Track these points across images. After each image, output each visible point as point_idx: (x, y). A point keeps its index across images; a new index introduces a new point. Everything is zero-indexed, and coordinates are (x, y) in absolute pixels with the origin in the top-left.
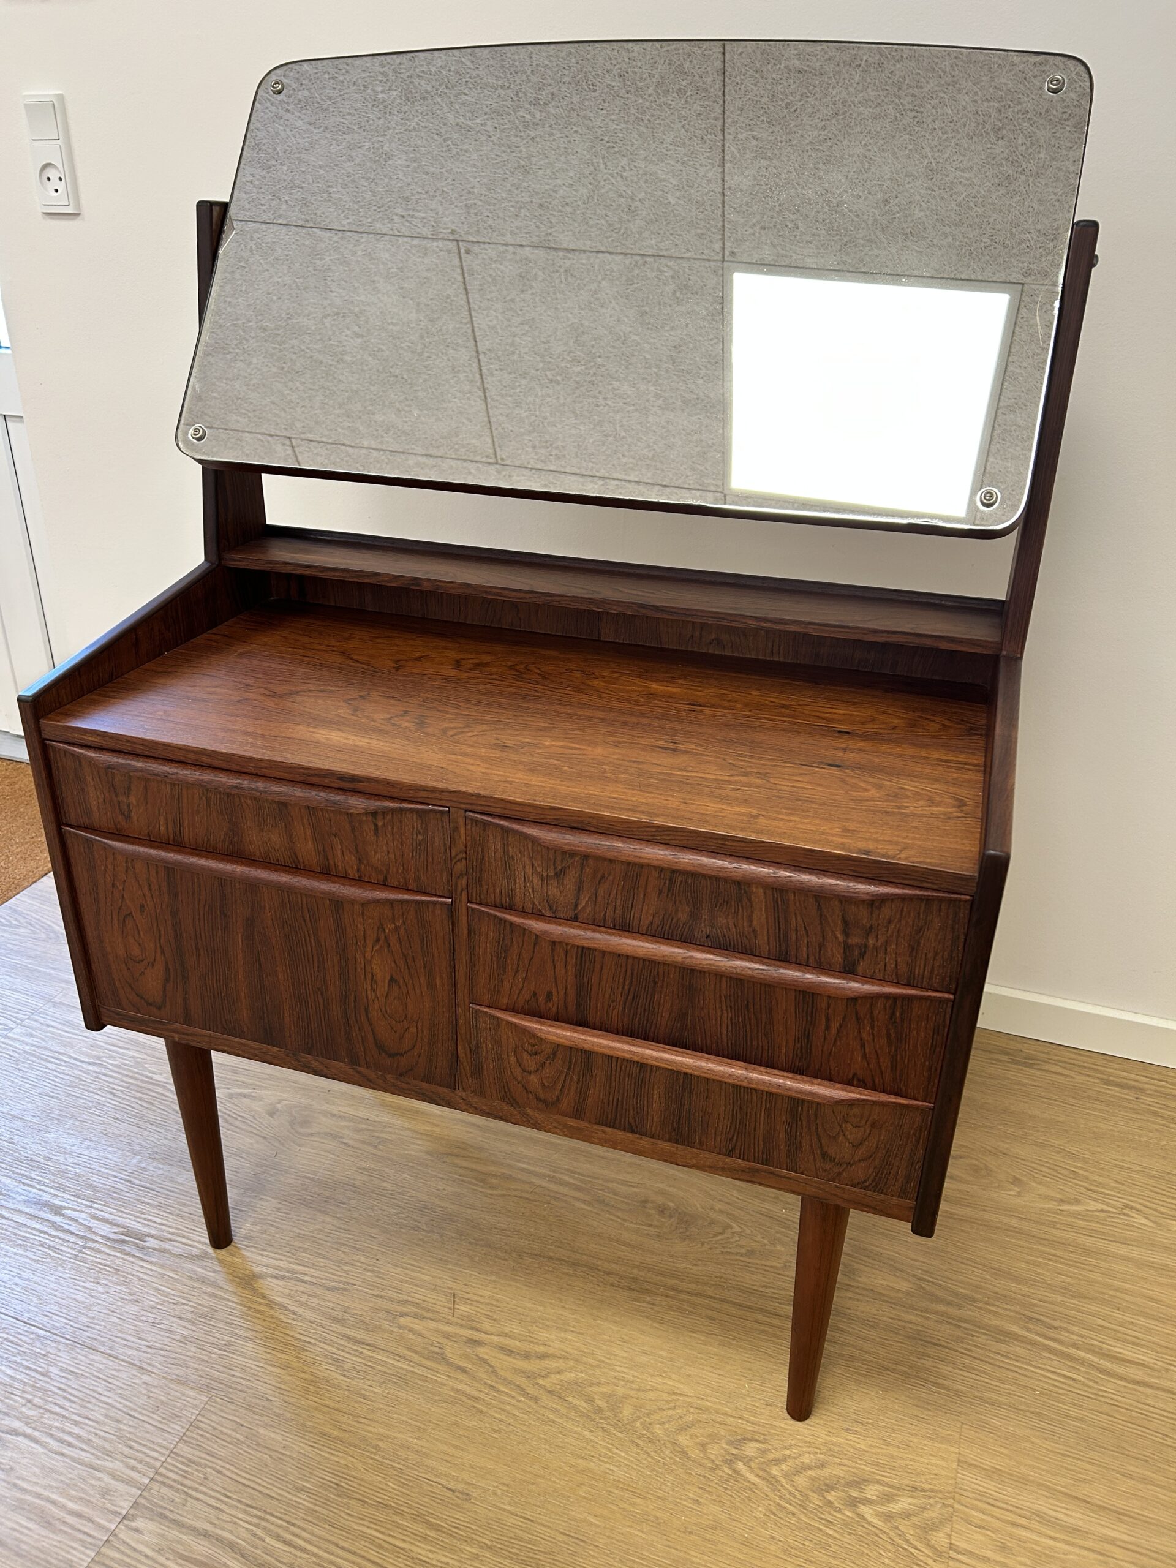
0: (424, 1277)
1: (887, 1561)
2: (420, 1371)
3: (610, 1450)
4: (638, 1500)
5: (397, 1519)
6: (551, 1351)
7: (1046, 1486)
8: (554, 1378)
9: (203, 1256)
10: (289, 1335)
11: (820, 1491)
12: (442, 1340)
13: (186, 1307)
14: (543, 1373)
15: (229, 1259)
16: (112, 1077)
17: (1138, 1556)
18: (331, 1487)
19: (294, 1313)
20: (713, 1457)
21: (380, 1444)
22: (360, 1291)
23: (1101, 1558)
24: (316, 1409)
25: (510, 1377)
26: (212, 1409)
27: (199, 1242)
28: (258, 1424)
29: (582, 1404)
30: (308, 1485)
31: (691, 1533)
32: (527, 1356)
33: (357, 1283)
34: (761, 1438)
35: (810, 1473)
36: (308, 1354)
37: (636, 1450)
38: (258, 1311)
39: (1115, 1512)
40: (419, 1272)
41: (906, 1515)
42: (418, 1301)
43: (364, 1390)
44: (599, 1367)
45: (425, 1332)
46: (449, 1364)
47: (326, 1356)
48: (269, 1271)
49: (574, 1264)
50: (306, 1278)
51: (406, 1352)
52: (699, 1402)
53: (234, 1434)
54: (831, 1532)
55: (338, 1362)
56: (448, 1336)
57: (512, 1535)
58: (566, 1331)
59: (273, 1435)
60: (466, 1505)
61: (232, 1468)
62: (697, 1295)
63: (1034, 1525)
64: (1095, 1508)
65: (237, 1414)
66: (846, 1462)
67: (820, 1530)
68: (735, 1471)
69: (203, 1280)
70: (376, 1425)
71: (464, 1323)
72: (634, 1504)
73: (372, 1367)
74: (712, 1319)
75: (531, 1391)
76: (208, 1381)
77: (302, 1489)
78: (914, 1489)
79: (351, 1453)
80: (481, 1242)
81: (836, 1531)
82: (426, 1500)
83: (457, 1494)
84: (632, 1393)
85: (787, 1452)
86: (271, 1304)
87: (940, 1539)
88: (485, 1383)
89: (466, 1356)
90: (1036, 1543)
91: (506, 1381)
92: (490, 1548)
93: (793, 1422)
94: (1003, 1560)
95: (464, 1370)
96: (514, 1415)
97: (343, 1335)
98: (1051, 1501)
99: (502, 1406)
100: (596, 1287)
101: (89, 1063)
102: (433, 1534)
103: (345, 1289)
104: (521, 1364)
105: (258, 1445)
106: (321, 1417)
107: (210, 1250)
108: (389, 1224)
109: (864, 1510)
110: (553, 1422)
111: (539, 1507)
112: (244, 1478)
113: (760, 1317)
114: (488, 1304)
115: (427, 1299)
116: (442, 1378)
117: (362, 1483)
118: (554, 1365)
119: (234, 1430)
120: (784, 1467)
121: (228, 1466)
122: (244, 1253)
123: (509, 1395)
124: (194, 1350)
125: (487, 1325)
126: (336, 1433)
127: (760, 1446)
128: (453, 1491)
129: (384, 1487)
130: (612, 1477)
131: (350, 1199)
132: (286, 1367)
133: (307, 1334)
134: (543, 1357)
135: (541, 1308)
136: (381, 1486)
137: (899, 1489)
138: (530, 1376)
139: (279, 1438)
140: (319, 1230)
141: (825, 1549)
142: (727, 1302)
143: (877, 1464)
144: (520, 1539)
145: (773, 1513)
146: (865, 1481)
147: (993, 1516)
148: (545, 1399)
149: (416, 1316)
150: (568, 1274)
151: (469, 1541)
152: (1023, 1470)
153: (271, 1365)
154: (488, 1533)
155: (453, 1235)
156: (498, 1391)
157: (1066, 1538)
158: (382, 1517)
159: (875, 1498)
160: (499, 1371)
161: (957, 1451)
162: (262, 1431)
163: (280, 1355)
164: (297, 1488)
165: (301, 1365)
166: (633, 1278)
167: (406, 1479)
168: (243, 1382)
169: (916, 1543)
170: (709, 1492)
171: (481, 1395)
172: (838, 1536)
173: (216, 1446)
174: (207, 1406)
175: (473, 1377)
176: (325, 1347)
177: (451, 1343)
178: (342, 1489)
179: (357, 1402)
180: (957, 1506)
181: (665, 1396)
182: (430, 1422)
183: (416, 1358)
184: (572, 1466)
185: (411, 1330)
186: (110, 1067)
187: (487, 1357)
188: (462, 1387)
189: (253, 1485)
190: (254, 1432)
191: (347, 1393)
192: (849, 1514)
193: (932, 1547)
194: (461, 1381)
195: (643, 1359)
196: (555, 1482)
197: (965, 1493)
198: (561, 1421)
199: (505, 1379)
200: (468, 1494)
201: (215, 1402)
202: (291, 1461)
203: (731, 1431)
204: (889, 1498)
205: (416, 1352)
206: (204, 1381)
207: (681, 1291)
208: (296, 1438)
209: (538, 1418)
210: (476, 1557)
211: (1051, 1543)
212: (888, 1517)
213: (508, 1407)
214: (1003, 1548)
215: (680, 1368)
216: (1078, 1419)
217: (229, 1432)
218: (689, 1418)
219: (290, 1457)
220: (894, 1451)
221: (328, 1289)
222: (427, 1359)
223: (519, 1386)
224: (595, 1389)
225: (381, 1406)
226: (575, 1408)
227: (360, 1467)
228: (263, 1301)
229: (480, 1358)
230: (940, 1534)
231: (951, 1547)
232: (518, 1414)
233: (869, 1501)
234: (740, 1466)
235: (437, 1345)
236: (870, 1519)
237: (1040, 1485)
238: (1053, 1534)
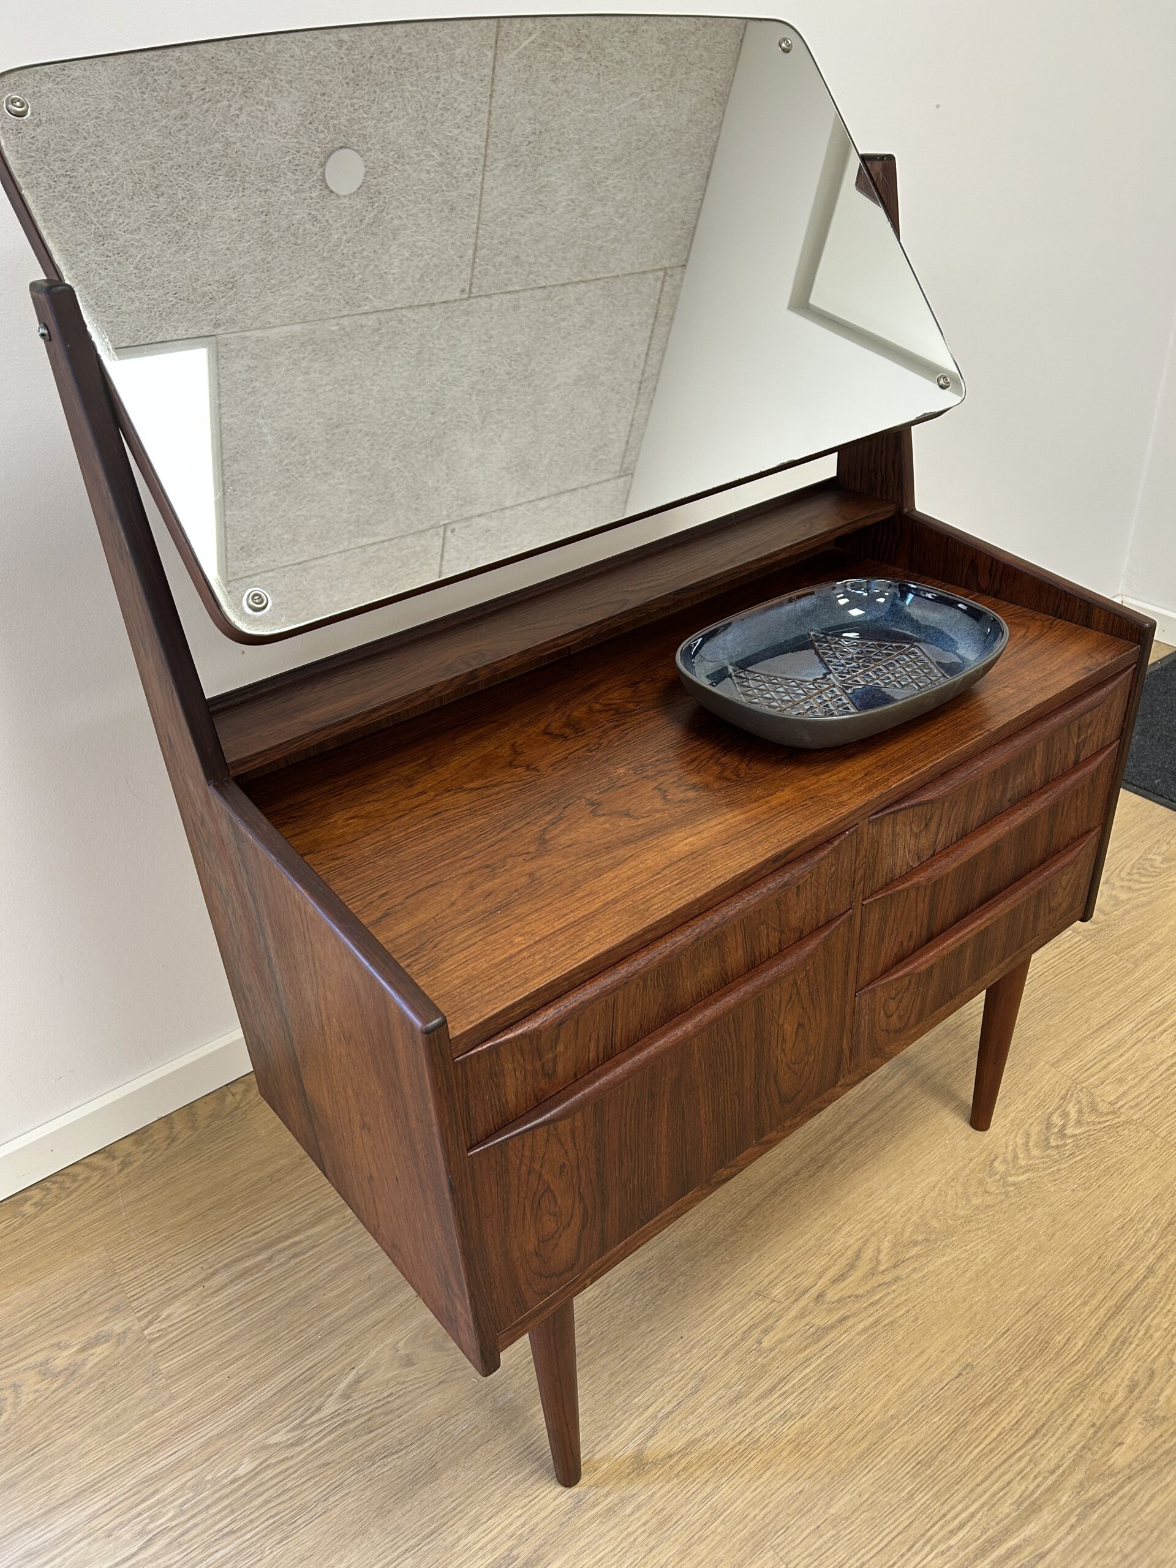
0: (726, 1307)
1: (1110, 1141)
2: (828, 1352)
3: (966, 1251)
4: (1016, 1253)
5: (969, 1428)
6: (855, 1247)
7: (1085, 1037)
8: (883, 1257)
9: (578, 1503)
10: (732, 1448)
11: (1047, 1147)
12: (804, 1321)
13: (640, 1540)
14: (874, 1262)
15: (598, 1476)
16: (196, 1525)
17: (1146, 1027)
18: (919, 1469)
19: (707, 1435)
20: (997, 1191)
21: (891, 1413)
22: (711, 1367)
23: (1141, 1043)
24: (830, 1453)
25: (868, 1287)
26: (786, 1550)
27: (555, 1499)
28: (824, 1512)
29: (914, 1251)
30: (909, 1489)
31: (1053, 1234)
32: (852, 1266)
33: (698, 1367)
34: (993, 1157)
35: (1031, 1144)
36: (762, 1439)
37: (973, 1234)
38: (685, 1469)
39: (1114, 1019)
40: (717, 1309)
41: (1080, 1112)
42: (750, 1323)
43: (828, 1404)
44: (886, 1223)
45: (788, 1332)
46: (832, 1327)
47: (774, 1424)
48: (638, 1439)
49: (775, 1192)
50: (668, 1408)
51: (802, 1356)
52: (948, 1176)
53: (825, 1538)
54: (1080, 1157)
55: (785, 1417)
56: (802, 1315)
57: (1016, 1349)
58: (840, 1228)
59: (842, 1502)
60: (978, 1369)
61: (863, 1551)
62: (850, 1128)
63: (1110, 1058)
64: (1108, 1026)
65: (803, 1527)
66: (1030, 1121)
67: (1076, 1162)
68: (1014, 1184)
69: (610, 1511)
70: (870, 1408)
71: (792, 1299)
72: (1018, 1257)
73: (805, 1390)
74: (877, 1131)
75: (888, 1278)
76: (750, 1544)
77: (911, 1496)
78: (1063, 1098)
79: (889, 1440)
80: (710, 1248)
81: (1080, 1154)
82: (961, 1398)
83: (964, 1373)
84: (921, 1213)
85: (1010, 1148)
86: (684, 1452)
87: (1103, 1107)
88: (865, 1308)
89: (829, 1311)
90: (1122, 1064)
91: (872, 1291)
92: (1021, 1369)
93: (987, 1132)
94: (1128, 1086)
95: (844, 1319)
96: (906, 1300)
97: (757, 1400)
98: (1096, 1041)
99: (894, 1305)
100: (807, 1188)
101: (141, 1549)
102: (994, 1405)
103: (703, 1379)
104: (858, 1274)
105: (847, 1519)
106: (840, 1452)
107: (575, 1490)
108: (643, 1311)
109: (1069, 1131)
110: (925, 1276)
111: (997, 1320)
112: (878, 1543)
113: (891, 1104)
114: (783, 1271)
115: (752, 1315)
116: (845, 1338)
117: (925, 1442)
118: (870, 1250)
119: (821, 1537)
120: (1021, 1156)
121: (859, 1555)
122: (597, 1457)
123: (884, 1296)
124: (702, 1546)
125: (806, 1281)
126: (864, 1445)
127: (999, 1160)
128: (960, 1374)
129: (935, 1426)
130: (990, 1260)
131: (587, 1332)
132: (768, 1465)
133: (739, 1431)
134: (858, 1255)
135: (808, 1236)
136: (934, 1428)
137: (1060, 1106)
138: (873, 1273)
139: (847, 1498)
140: (612, 1375)
141: (1090, 1167)
142: (865, 1115)
143: (1038, 1106)
144: (1020, 1346)
145: (1055, 1180)
146: (1048, 1120)
147: (1096, 1073)
148: (902, 1271)
149: (766, 1331)
150: (783, 1201)
151: (1009, 1381)
152: (1070, 1041)
153: (759, 1478)
154: (1008, 1365)
155: (689, 1265)
156: (877, 1302)
157: (1124, 1049)
158: (963, 1439)
159: (1063, 1122)
160: (857, 1293)
161: (1043, 1063)
162: (832, 1511)
163: (752, 1465)
164: (909, 1499)
165: (772, 1451)
166: (811, 1161)
167: (935, 1406)
168: (767, 1510)
169: (1103, 1119)
170: (1025, 1208)
171: (876, 1316)
172: (1083, 1156)
173: (832, 1560)
174: (781, 1554)
175: (854, 1315)
176: (762, 1420)
177: (811, 1316)
178: (925, 1461)
179: (838, 1416)
180: (1084, 1085)
181: (933, 1194)
182: (885, 1365)
183: (814, 1349)
184: (971, 1281)
185: (781, 1341)
186: (174, 1523)
187: (839, 1295)
188: (861, 1326)
189: (889, 1538)
190: (831, 1518)
191: (824, 1421)
192: (1069, 1141)
193: (1108, 1113)
194: (854, 1325)
195: (893, 1190)
196: (980, 1300)
197: (1076, 1076)
198: (926, 1271)
199: (868, 1292)
200: (967, 1365)
201: (779, 1545)
202: (878, 1495)
203: (980, 1170)
204: (1065, 1115)
205: (805, 1348)
206: (747, 1549)
207: (840, 1138)
208: (855, 1481)
209: (917, 1285)
210: (1026, 1382)
211: (1123, 1058)
212: (1079, 1123)
213: (897, 1301)
214: (1120, 1081)
215: (912, 1173)
216: (1045, 996)
217: (821, 1541)
218: (960, 1190)
219: (874, 1493)
220: (1032, 1093)
221: (692, 1394)
222: (819, 1341)
223: (879, 1286)
224: (907, 1235)
225: (852, 1397)
226: (917, 1256)
227: (906, 1438)
228: (675, 1459)
229: (837, 1301)
230: (1101, 1104)
231: (1112, 1104)
232: (906, 1297)
233: (1064, 1127)
234: (1010, 1179)
235: (807, 1327)
236: (1077, 1132)
237: (1083, 1039)
238: (1118, 1054)
